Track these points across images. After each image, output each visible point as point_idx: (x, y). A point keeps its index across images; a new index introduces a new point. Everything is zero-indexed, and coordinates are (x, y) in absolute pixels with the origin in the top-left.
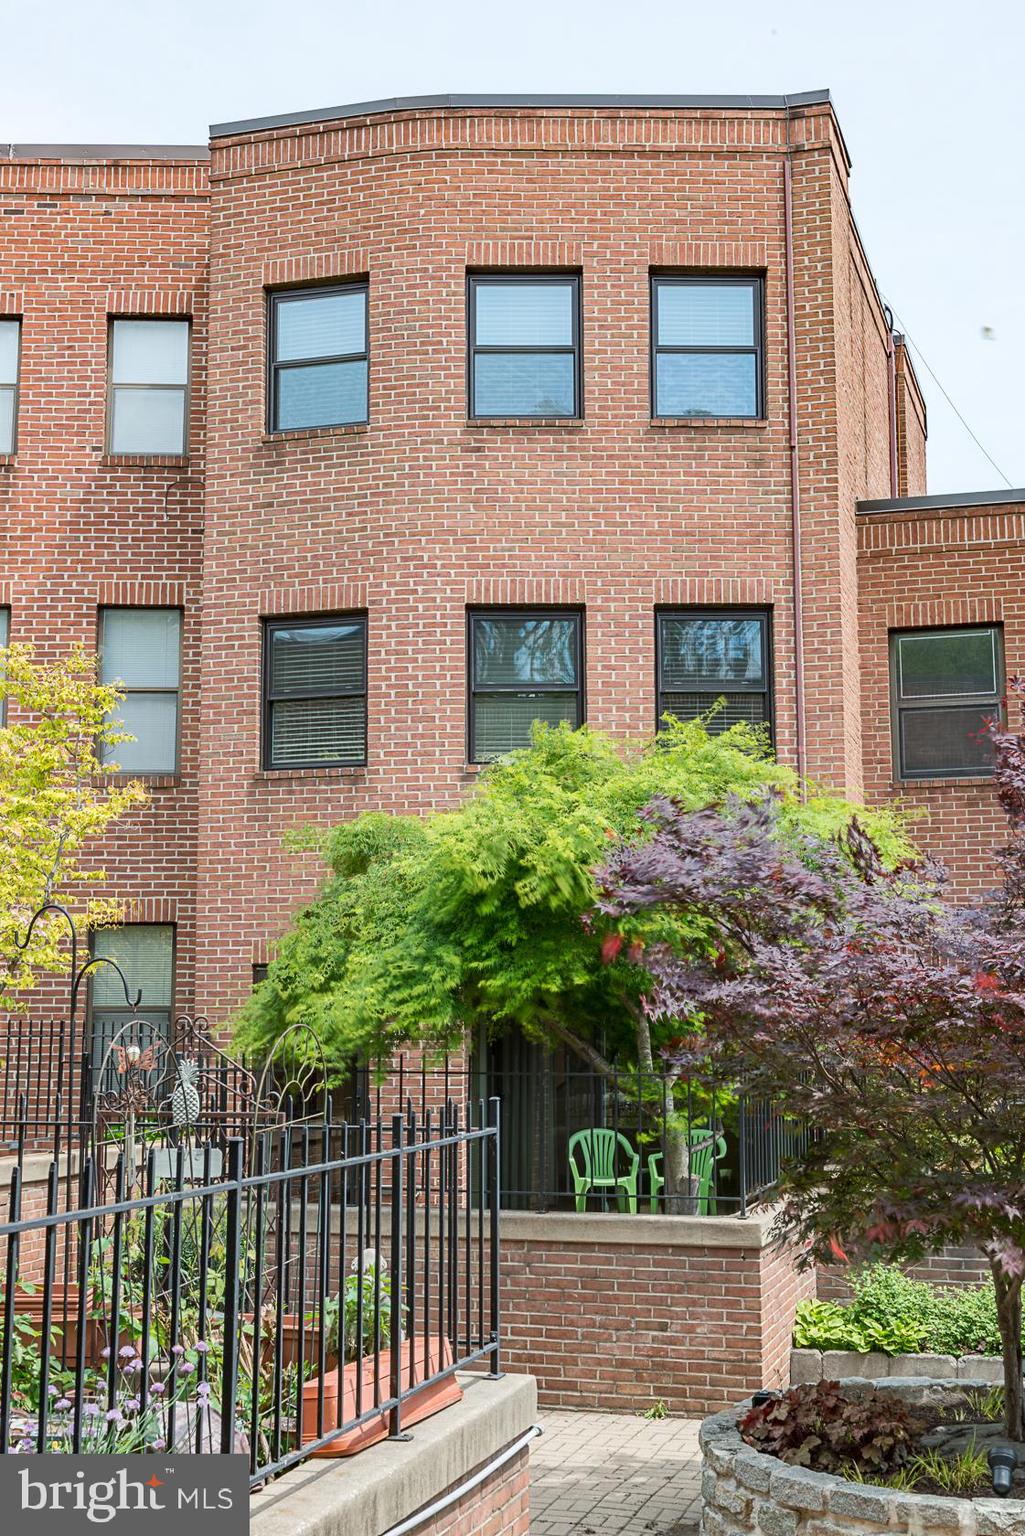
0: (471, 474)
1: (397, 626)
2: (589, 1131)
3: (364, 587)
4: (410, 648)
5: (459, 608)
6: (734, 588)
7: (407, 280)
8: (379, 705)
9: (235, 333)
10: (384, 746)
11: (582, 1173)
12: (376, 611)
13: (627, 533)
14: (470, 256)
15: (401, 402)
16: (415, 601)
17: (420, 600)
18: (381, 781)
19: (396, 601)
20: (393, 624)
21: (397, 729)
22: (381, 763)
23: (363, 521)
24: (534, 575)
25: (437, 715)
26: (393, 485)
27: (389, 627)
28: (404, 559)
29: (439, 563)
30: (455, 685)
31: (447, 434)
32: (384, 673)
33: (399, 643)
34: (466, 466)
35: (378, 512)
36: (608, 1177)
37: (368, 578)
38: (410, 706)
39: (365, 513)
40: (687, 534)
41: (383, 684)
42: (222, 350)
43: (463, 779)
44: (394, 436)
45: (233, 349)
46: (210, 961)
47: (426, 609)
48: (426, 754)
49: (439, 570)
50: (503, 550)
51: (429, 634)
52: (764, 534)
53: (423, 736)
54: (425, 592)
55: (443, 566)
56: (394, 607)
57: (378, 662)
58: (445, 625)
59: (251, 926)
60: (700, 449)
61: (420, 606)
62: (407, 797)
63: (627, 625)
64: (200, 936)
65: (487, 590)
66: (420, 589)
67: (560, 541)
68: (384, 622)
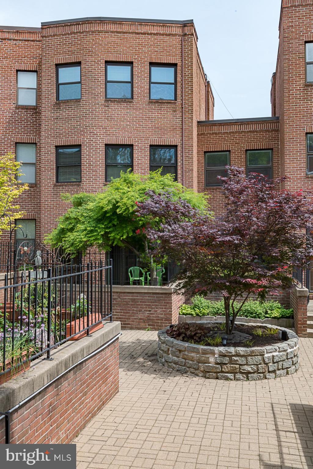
0: (106, 112)
1: (89, 149)
2: (133, 267)
3: (80, 139)
4: (91, 154)
5: (103, 145)
6: (169, 141)
7: (90, 63)
9: (48, 75)
10: (85, 178)
11: (132, 277)
12: (83, 145)
13: (144, 127)
14: (106, 58)
15: (89, 94)
16: (93, 143)
19: (88, 143)
20: (88, 148)
21: (88, 173)
22: (85, 182)
23: (80, 123)
24: (121, 137)
25: (98, 170)
26: (87, 114)
27: (87, 149)
28: (90, 133)
29: (98, 134)
30: (102, 163)
31: (101, 102)
32: (85, 160)
33: (89, 153)
34: (105, 110)
35: (84, 121)
36: (138, 277)
37: (81, 137)
38: (92, 168)
39: (81, 121)
40: (158, 128)
41: (85, 163)
42: (45, 80)
43: (104, 185)
44: (88, 102)
45: (48, 79)
46: (44, 228)
47: (95, 145)
48: (95, 179)
49: (98, 135)
50: (114, 131)
51: (96, 151)
52: (176, 128)
53: (94, 175)
54: (95, 141)
55: (99, 134)
56: (88, 144)
57: (84, 157)
58: (100, 149)
59: (54, 220)
60: (161, 107)
61: (94, 144)
62: (91, 190)
63: (143, 150)
64: (42, 222)
65: (110, 140)
66: (94, 140)
67: (127, 129)
68: (85, 148)
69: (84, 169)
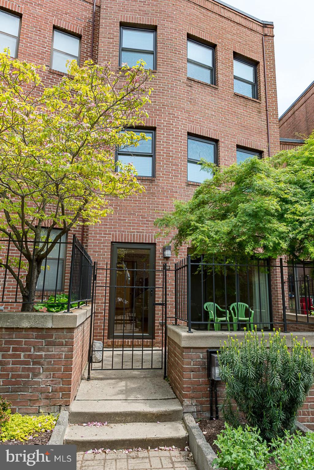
0: (189, 93)
1: (166, 134)
3: (155, 120)
4: (171, 142)
5: (186, 132)
6: (255, 145)
7: (170, 30)
8: (160, 158)
9: (109, 33)
10: (162, 172)
12: (159, 128)
13: (229, 122)
14: (188, 30)
15: (168, 66)
16: (172, 127)
17: (174, 127)
18: (161, 183)
19: (166, 126)
20: (165, 133)
21: (166, 167)
22: (161, 177)
23: (155, 99)
24: (206, 128)
25: (179, 164)
26: (165, 90)
27: (164, 134)
28: (169, 114)
29: (180, 117)
30: (184, 156)
31: (182, 79)
32: (162, 148)
33: (167, 140)
34: (187, 90)
35: (160, 98)
37: (156, 117)
38: (171, 160)
39: (156, 97)
40: (244, 127)
41: (162, 152)
42: (104, 38)
43: (187, 186)
44: (166, 76)
45: (108, 38)
46: (94, 240)
47: (176, 131)
48: (176, 176)
49: (180, 119)
50: (198, 118)
51: (177, 138)
52: (261, 132)
53: (175, 170)
54: (176, 125)
55: (181, 118)
56: (165, 128)
57: (160, 145)
58: (182, 137)
59: (111, 228)
60: (246, 104)
61: (174, 129)
62: (169, 189)
63: (230, 149)
64: (90, 231)
65: (193, 129)
66: (174, 124)
67: (213, 120)
68: (162, 132)
69: (160, 160)
